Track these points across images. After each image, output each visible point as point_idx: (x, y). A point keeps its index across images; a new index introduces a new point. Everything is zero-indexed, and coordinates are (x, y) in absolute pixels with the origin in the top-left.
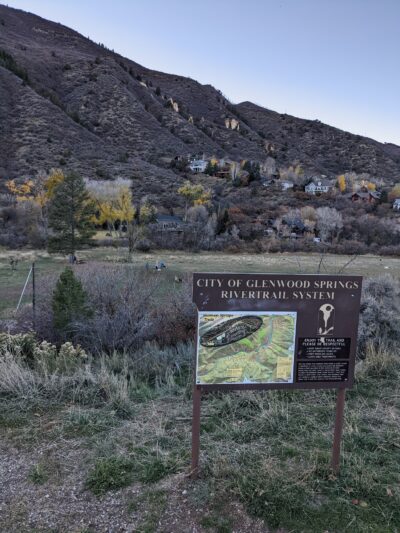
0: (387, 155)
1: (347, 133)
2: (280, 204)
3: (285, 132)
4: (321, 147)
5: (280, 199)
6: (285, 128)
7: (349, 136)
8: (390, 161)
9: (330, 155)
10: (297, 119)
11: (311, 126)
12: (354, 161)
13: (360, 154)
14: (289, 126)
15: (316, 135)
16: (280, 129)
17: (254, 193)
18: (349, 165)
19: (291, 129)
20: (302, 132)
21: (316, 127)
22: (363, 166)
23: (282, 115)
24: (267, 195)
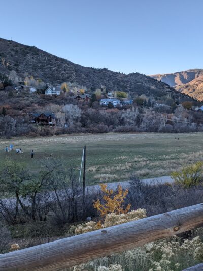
0: (81, 72)
1: (55, 57)
2: (32, 103)
3: (13, 53)
4: (39, 65)
5: (31, 99)
6: (13, 50)
7: (57, 59)
8: (83, 75)
9: (46, 70)
10: (20, 45)
11: (30, 50)
12: (62, 74)
13: (65, 70)
14: (15, 48)
15: (35, 56)
16: (9, 51)
17: (11, 95)
18: (60, 77)
19: (17, 51)
20: (25, 54)
21: (34, 51)
22: (68, 78)
23: (9, 41)
24: (21, 96)
